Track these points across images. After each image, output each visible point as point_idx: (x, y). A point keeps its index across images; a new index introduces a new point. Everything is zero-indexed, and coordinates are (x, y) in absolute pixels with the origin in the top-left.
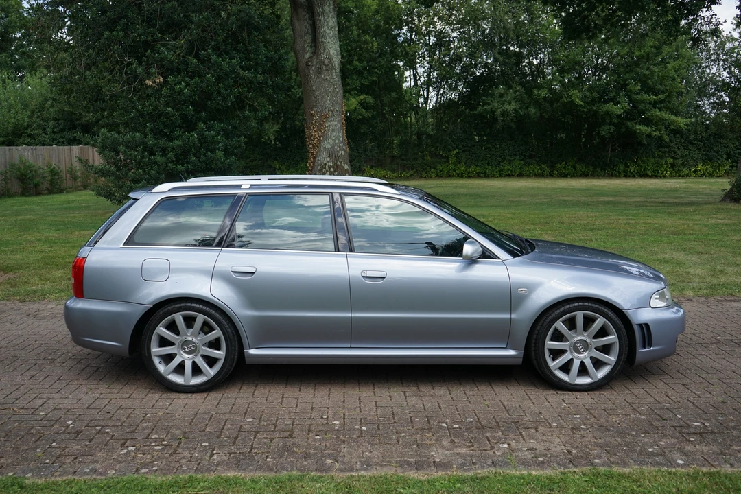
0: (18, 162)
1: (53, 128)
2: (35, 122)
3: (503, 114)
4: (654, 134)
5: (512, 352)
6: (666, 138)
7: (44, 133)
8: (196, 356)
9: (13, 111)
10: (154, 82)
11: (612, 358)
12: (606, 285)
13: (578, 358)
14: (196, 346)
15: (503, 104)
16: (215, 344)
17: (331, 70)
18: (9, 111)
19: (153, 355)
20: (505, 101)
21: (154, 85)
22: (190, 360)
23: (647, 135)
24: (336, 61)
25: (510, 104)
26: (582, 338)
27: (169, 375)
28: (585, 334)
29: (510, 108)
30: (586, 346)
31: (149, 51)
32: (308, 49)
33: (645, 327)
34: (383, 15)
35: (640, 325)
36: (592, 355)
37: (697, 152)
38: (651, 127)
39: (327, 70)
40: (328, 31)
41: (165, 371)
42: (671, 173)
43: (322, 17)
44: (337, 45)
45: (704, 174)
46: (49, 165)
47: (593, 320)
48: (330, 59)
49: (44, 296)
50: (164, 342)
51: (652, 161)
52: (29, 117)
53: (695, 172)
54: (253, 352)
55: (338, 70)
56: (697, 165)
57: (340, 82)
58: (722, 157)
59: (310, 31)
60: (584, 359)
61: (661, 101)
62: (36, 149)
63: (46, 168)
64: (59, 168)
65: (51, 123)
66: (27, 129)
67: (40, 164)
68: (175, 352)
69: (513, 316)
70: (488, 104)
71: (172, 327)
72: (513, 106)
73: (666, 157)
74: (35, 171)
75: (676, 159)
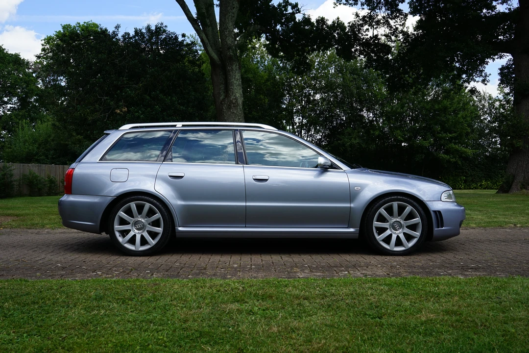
0: (28, 174)
1: (53, 155)
2: (41, 151)
3: (351, 146)
4: (452, 160)
5: (352, 230)
6: (460, 162)
7: (47, 158)
8: (143, 231)
9: (27, 144)
10: (121, 111)
11: (417, 234)
12: (413, 186)
13: (395, 233)
14: (144, 225)
15: (351, 139)
16: (156, 223)
17: (237, 106)
18: (24, 145)
19: (115, 230)
20: (352, 137)
21: (121, 113)
22: (140, 233)
23: (447, 161)
24: (240, 101)
25: (355, 139)
26: (397, 220)
27: (125, 244)
28: (399, 218)
29: (356, 141)
30: (401, 226)
31: (119, 91)
32: (222, 93)
33: (438, 213)
34: (272, 82)
35: (435, 212)
36: (404, 231)
37: (481, 172)
38: (450, 155)
39: (234, 106)
40: (235, 82)
41: (123, 241)
42: (464, 187)
43: (231, 73)
44: (241, 91)
45: (487, 187)
46: (49, 177)
47: (404, 208)
48: (236, 99)
49: (43, 226)
50: (123, 222)
51: (452, 178)
52: (38, 148)
53: (480, 186)
54: (180, 229)
55: (241, 107)
56: (481, 181)
57: (242, 115)
58: (498, 176)
59: (223, 82)
60: (399, 234)
61: (455, 138)
62: (40, 166)
63: (47, 179)
64: (55, 179)
65: (52, 152)
66: (35, 155)
67: (43, 175)
68: (130, 228)
69: (352, 205)
70: (341, 140)
71: (129, 212)
72: (357, 141)
73: (461, 176)
74: (39, 180)
75: (467, 177)
